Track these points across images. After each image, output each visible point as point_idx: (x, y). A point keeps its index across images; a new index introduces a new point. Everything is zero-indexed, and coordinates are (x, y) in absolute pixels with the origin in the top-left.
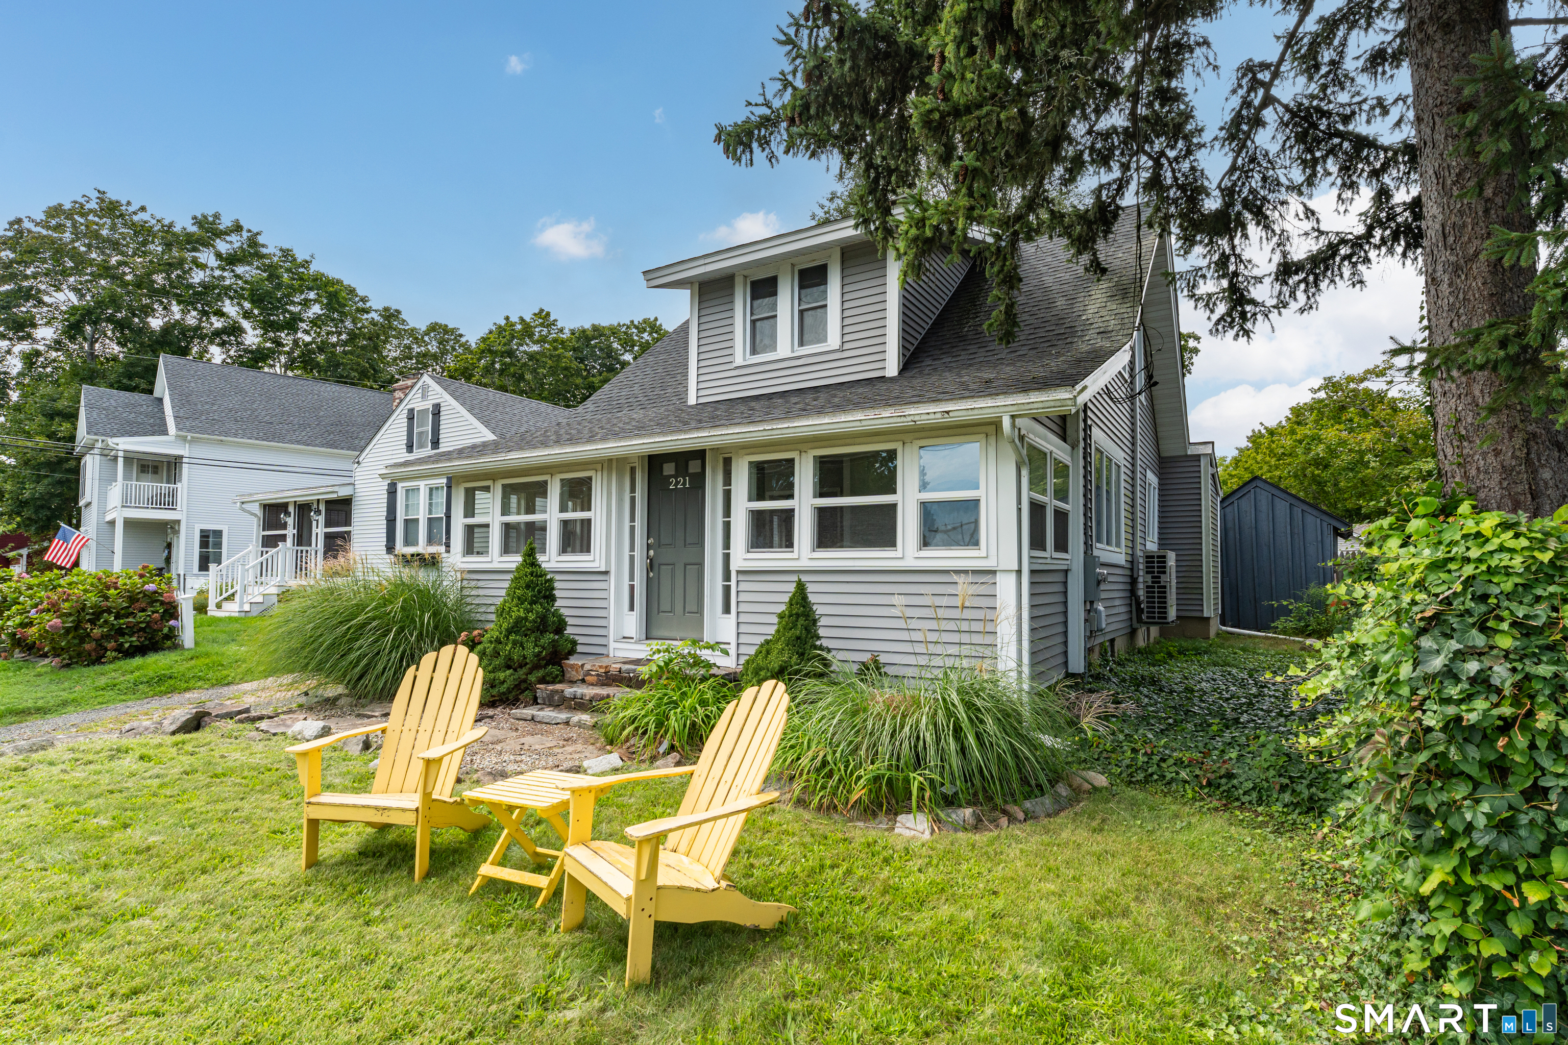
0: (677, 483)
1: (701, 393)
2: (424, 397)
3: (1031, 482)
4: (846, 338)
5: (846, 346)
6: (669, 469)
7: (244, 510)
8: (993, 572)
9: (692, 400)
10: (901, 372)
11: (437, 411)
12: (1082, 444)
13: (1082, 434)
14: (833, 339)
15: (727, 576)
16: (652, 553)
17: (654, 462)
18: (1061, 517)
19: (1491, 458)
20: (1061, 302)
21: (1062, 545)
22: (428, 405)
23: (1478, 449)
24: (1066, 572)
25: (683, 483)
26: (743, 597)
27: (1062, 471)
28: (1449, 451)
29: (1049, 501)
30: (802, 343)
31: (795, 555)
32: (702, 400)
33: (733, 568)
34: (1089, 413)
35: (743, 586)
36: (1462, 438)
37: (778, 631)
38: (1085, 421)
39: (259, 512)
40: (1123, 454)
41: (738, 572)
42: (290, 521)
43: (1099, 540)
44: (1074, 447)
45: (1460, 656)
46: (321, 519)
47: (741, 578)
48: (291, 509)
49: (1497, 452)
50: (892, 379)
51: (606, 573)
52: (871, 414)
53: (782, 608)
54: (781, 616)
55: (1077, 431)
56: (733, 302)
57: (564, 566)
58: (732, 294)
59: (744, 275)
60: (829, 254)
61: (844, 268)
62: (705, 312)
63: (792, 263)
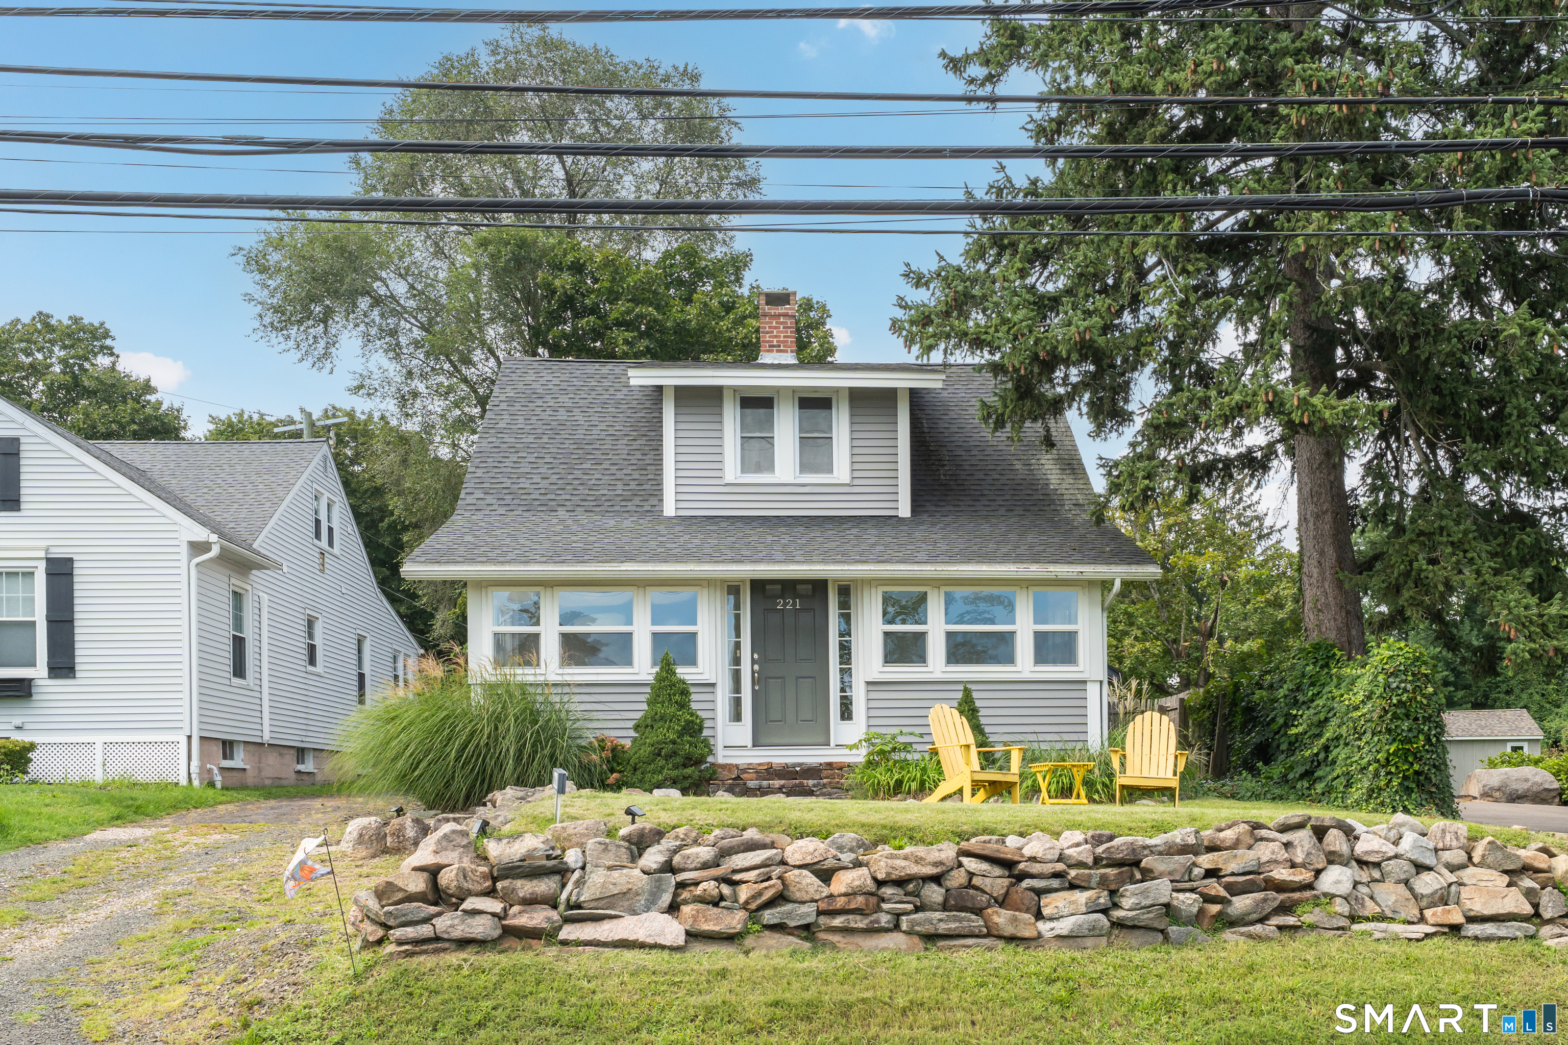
0: (785, 604)
1: (681, 505)
4: (857, 474)
5: (857, 482)
6: (773, 590)
8: (1085, 682)
9: (669, 509)
11: (10, 449)
14: (841, 471)
16: (756, 667)
17: (759, 586)
19: (1332, 622)
23: (1326, 617)
25: (791, 604)
26: (874, 704)
28: (1312, 617)
30: (803, 471)
31: (931, 669)
32: (682, 513)
33: (858, 678)
35: (875, 695)
36: (1319, 611)
41: (866, 683)
45: (1401, 682)
47: (867, 688)
49: (1335, 619)
51: (712, 685)
56: (721, 414)
57: (687, 677)
58: (720, 405)
59: (735, 389)
60: (837, 390)
61: (852, 407)
62: (681, 418)
63: (794, 390)
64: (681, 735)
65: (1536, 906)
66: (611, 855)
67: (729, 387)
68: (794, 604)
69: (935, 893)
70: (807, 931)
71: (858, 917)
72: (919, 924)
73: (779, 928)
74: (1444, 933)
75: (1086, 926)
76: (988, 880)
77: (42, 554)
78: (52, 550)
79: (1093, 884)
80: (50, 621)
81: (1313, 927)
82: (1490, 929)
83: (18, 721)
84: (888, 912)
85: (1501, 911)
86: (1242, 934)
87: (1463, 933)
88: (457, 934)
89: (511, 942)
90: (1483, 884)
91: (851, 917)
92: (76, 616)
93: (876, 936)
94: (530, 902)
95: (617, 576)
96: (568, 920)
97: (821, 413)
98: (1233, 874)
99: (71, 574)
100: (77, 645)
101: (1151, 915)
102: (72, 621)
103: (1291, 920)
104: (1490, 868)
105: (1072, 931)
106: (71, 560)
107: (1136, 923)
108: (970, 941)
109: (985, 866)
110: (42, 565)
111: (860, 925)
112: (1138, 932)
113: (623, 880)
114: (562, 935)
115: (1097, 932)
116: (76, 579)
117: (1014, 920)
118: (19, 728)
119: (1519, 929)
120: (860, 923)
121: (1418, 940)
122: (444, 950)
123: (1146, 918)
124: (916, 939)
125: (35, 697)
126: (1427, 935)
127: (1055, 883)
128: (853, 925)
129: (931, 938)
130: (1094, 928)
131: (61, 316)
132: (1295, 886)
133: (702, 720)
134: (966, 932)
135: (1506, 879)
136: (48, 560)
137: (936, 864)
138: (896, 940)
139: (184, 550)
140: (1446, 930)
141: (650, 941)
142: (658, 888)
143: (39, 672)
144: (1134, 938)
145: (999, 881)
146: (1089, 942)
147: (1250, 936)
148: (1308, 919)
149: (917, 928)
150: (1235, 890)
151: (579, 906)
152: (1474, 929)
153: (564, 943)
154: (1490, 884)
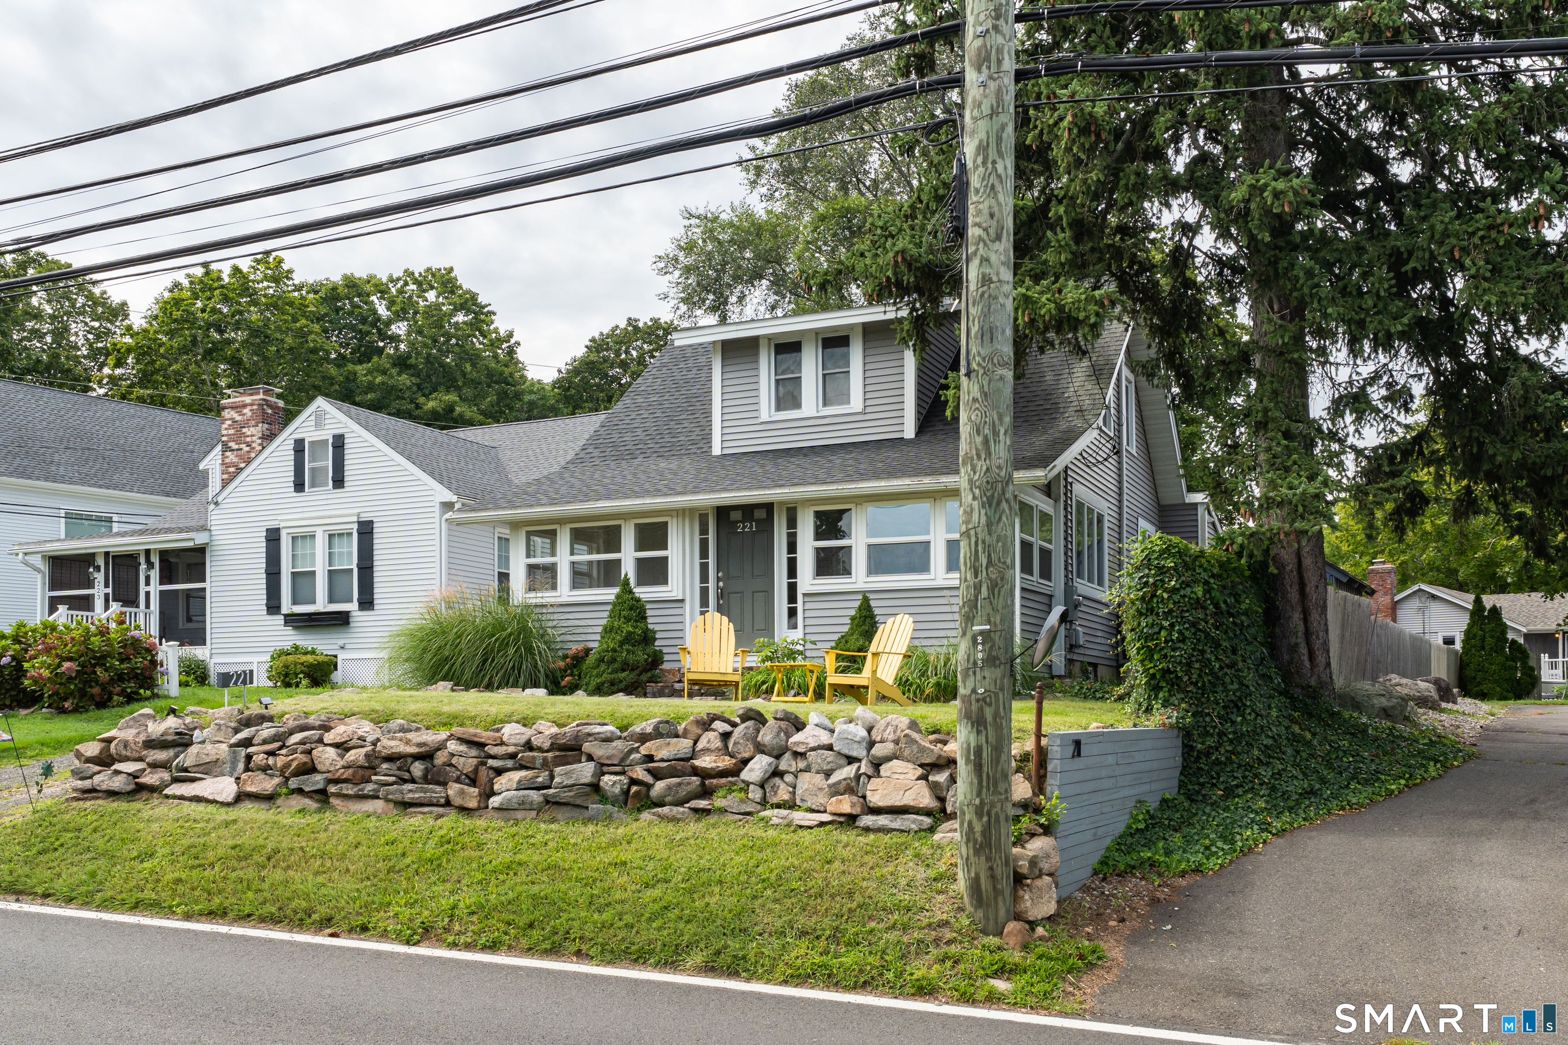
0: (744, 527)
1: (726, 444)
2: (319, 425)
3: (1022, 526)
4: (868, 403)
5: (868, 410)
6: (735, 516)
7: (26, 564)
9: (716, 450)
10: (917, 434)
11: (339, 443)
12: (1063, 498)
13: (1062, 490)
14: (856, 402)
15: (792, 598)
16: (721, 584)
17: (723, 512)
18: (1046, 554)
20: (1049, 377)
21: (1046, 573)
22: (327, 434)
24: (1051, 596)
25: (749, 527)
26: (808, 614)
27: (1045, 518)
29: (1037, 541)
30: (825, 404)
31: (853, 580)
32: (726, 452)
33: (800, 590)
34: (1069, 472)
35: (808, 606)
37: (851, 629)
38: (1066, 479)
39: (44, 567)
40: (1108, 504)
41: (804, 595)
42: (100, 577)
43: (1080, 575)
44: (1056, 500)
46: (155, 574)
47: (807, 599)
48: (100, 561)
50: (910, 441)
51: (682, 601)
52: (916, 480)
53: (853, 613)
54: (853, 619)
55: (1059, 488)
56: (757, 362)
57: (642, 596)
58: (757, 354)
59: (769, 338)
60: (851, 327)
61: (864, 342)
62: (727, 369)
63: (816, 332)
64: (622, 644)
65: (942, 800)
66: (222, 733)
67: (764, 336)
68: (751, 527)
69: (417, 769)
70: (322, 795)
71: (350, 786)
72: (392, 793)
73: (300, 791)
74: (841, 823)
75: (514, 800)
76: (462, 760)
77: (355, 519)
78: (362, 515)
79: (538, 765)
80: (360, 568)
81: (723, 811)
82: (883, 820)
83: (341, 642)
84: (376, 783)
85: (898, 803)
86: (654, 814)
87: (857, 824)
88: (104, 787)
89: (145, 795)
90: (896, 776)
91: (344, 785)
92: (375, 563)
93: (364, 801)
94: (154, 766)
95: (592, 512)
96: (176, 780)
97: (839, 351)
98: (662, 760)
99: (372, 533)
100: (375, 585)
101: (572, 794)
102: (372, 567)
103: (702, 804)
104: (909, 761)
105: (501, 804)
106: (372, 522)
107: (558, 799)
108: (426, 809)
109: (463, 748)
110: (355, 526)
111: (350, 792)
112: (565, 808)
113: (213, 752)
114: (167, 791)
115: (528, 807)
116: (375, 536)
117: (462, 793)
118: (342, 648)
119: (914, 821)
120: (349, 790)
121: (811, 828)
122: (97, 798)
123: (567, 795)
124: (391, 806)
125: (352, 625)
126: (822, 824)
127: (510, 763)
128: (345, 792)
129: (406, 805)
130: (523, 803)
131: (644, 320)
132: (713, 773)
133: (655, 632)
134: (426, 801)
135: (920, 771)
136: (359, 522)
137: (420, 745)
138: (379, 805)
139: (437, 509)
140: (842, 819)
141: (210, 797)
142: (235, 758)
143: (352, 607)
144: (561, 813)
145: (470, 760)
146: (519, 815)
147: (662, 817)
148: (719, 802)
149: (390, 797)
150: (657, 775)
151: (186, 770)
152: (868, 820)
153: (167, 797)
154: (902, 777)
